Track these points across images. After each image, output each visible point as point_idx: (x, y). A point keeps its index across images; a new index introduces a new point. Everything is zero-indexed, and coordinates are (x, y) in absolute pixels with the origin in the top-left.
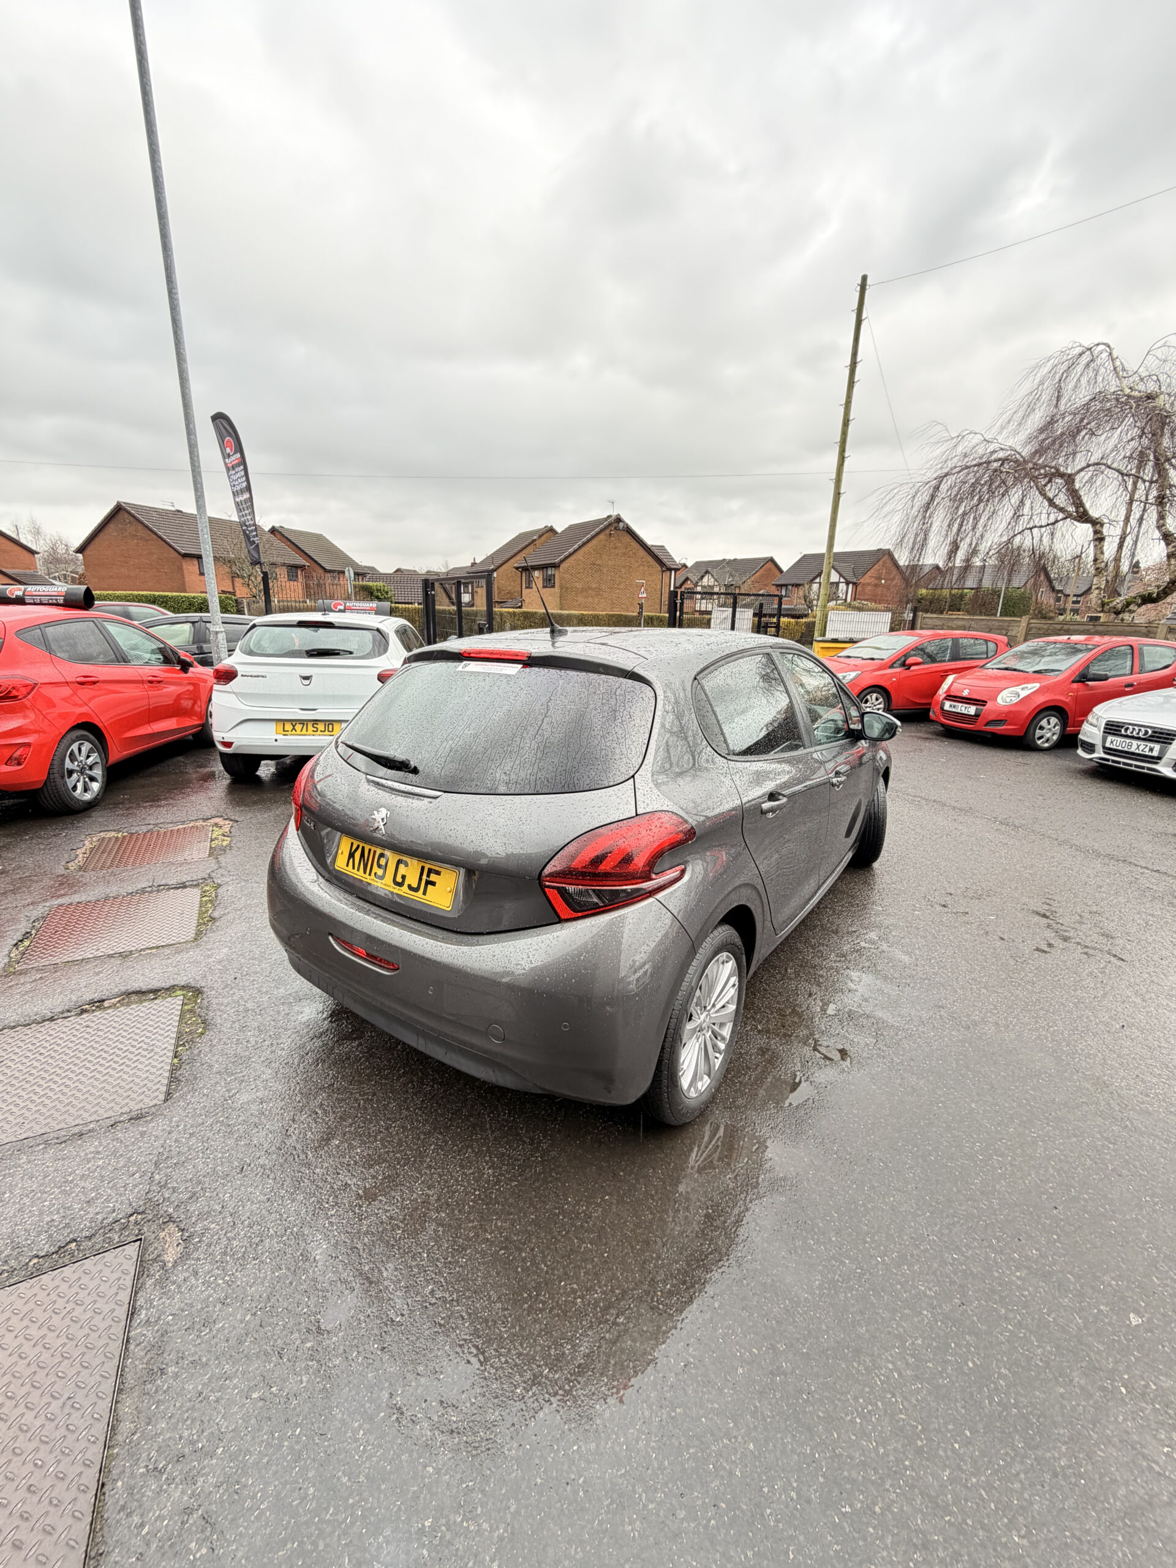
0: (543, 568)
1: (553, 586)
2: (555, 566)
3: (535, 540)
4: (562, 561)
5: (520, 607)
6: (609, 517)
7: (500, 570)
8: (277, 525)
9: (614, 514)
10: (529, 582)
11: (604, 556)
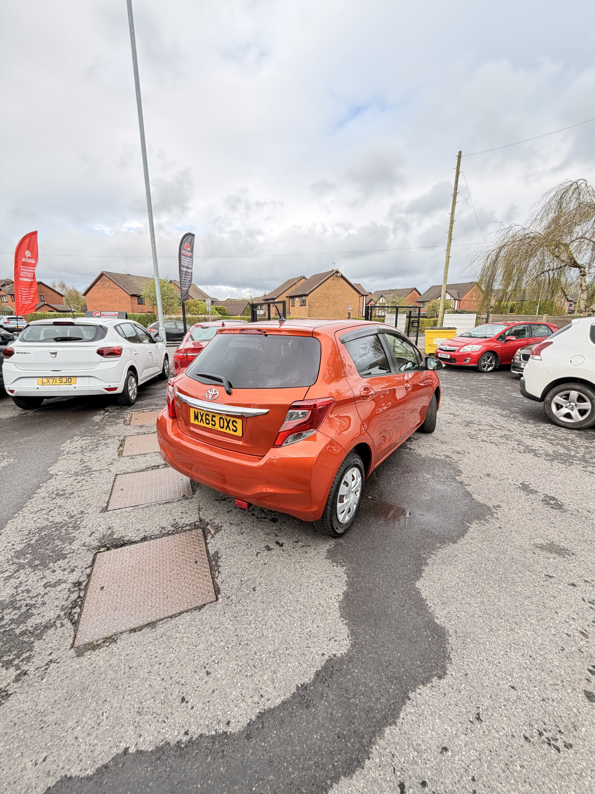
0: (300, 296)
1: (305, 305)
2: (306, 295)
3: (295, 283)
4: (309, 293)
6: (333, 271)
7: (279, 298)
8: (172, 280)
9: (335, 268)
10: (294, 303)
11: (330, 290)
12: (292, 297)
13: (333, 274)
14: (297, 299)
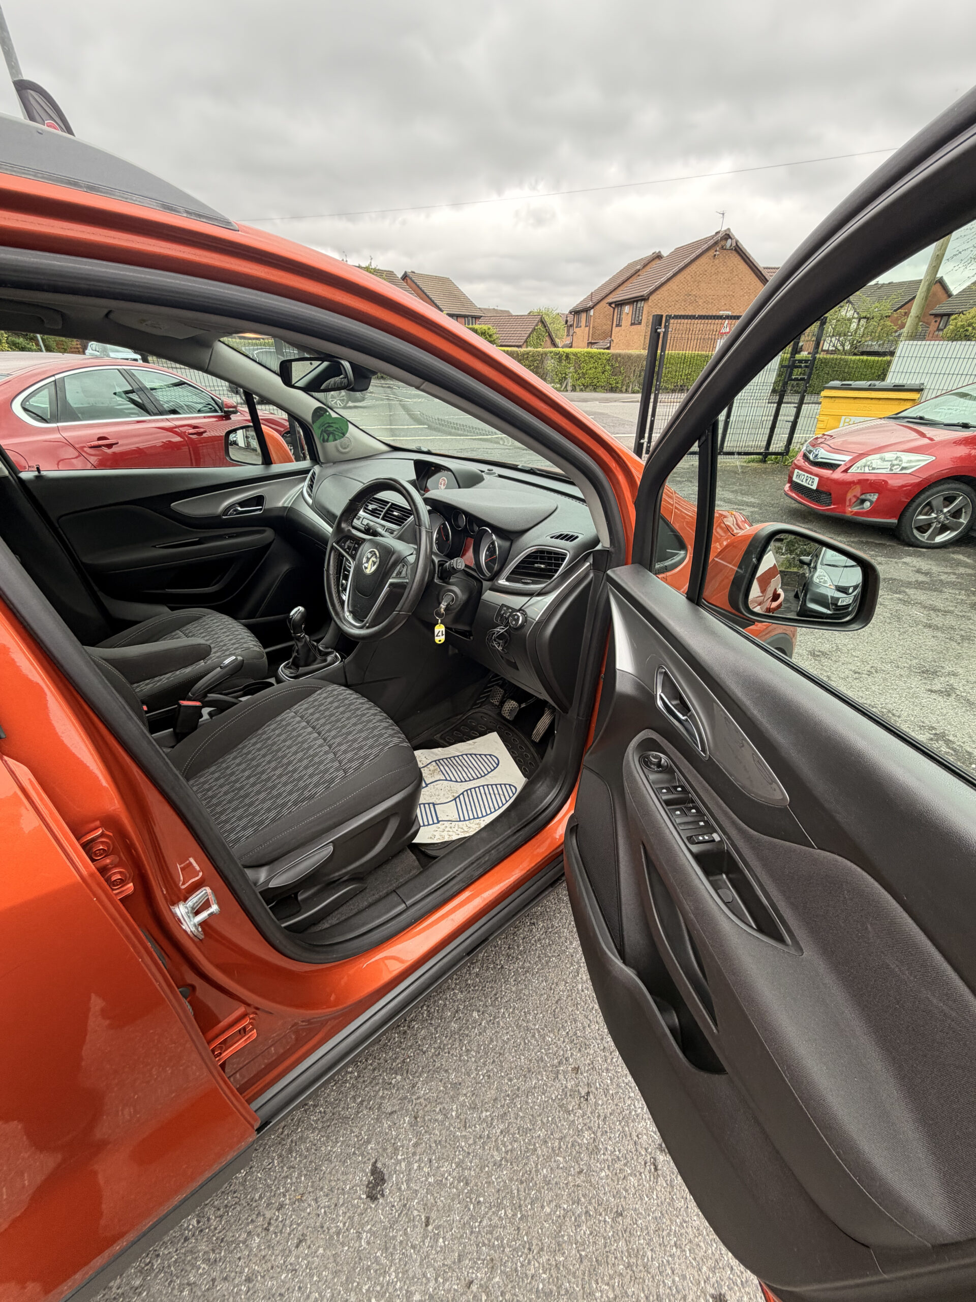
0: (634, 301)
1: (640, 323)
2: (644, 299)
3: (639, 270)
4: (652, 293)
5: (608, 348)
6: (717, 233)
7: (598, 307)
8: (409, 270)
9: (724, 229)
10: (620, 320)
11: (703, 285)
12: (620, 304)
13: (716, 243)
14: (627, 309)
